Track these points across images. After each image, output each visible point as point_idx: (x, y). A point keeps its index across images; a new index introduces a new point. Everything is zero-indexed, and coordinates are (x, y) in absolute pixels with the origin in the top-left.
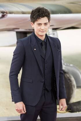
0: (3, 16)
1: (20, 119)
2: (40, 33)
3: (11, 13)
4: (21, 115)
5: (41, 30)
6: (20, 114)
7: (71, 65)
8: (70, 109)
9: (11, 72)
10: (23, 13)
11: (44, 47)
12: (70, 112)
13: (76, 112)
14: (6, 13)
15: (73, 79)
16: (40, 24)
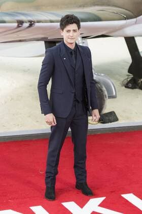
0: (31, 25)
1: (50, 132)
2: (69, 41)
3: (38, 22)
4: (52, 127)
5: (70, 37)
6: (50, 126)
7: (102, 75)
8: (102, 120)
9: (39, 83)
10: (52, 22)
11: (74, 56)
12: (102, 123)
13: (108, 123)
14: (34, 22)
15: (104, 89)
16: (69, 31)
